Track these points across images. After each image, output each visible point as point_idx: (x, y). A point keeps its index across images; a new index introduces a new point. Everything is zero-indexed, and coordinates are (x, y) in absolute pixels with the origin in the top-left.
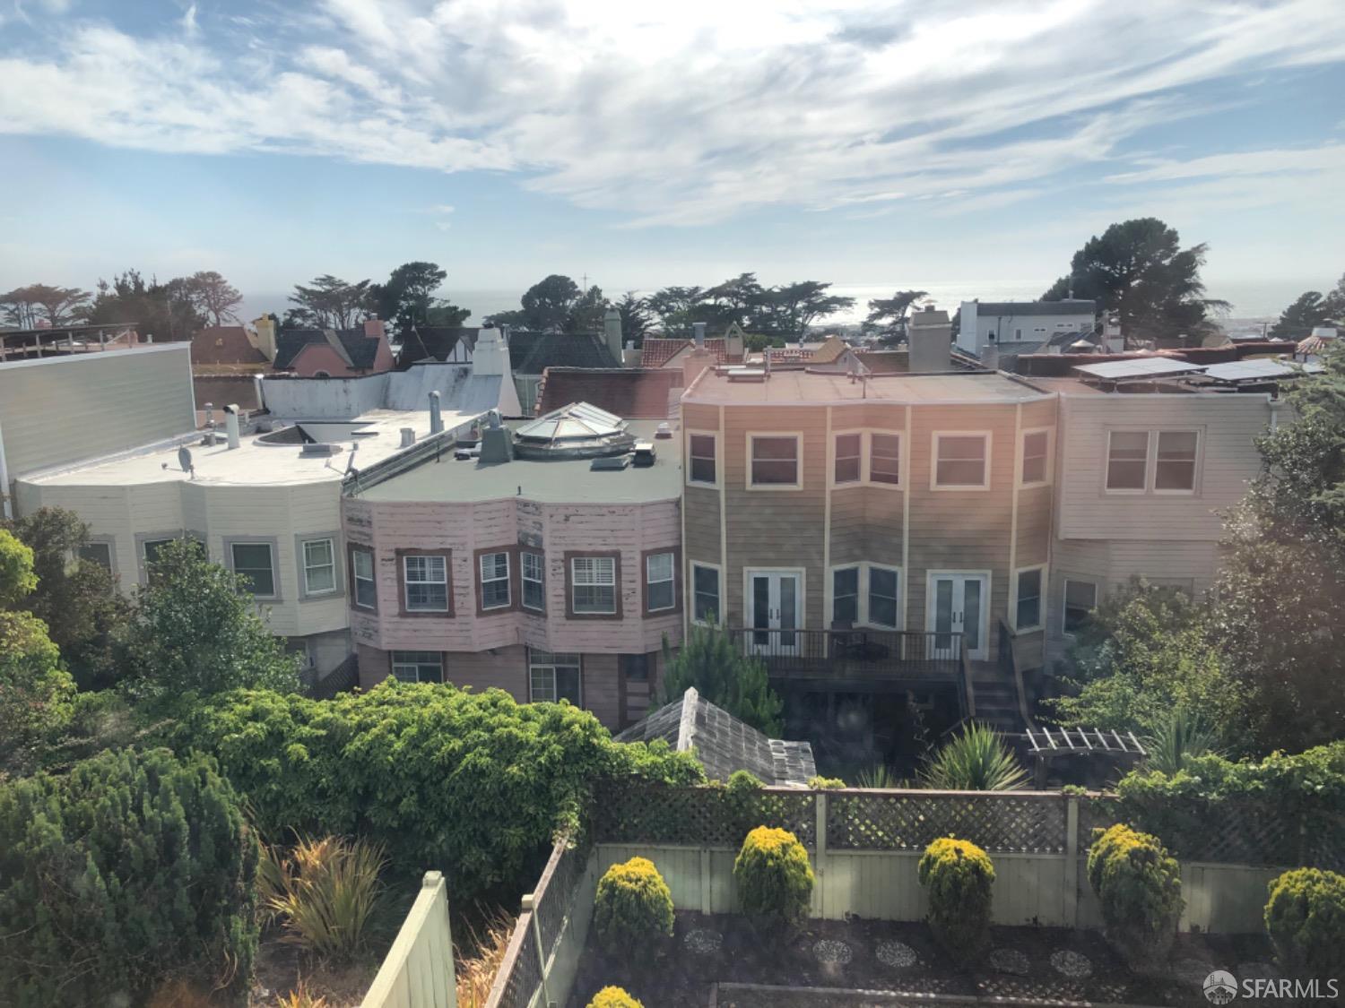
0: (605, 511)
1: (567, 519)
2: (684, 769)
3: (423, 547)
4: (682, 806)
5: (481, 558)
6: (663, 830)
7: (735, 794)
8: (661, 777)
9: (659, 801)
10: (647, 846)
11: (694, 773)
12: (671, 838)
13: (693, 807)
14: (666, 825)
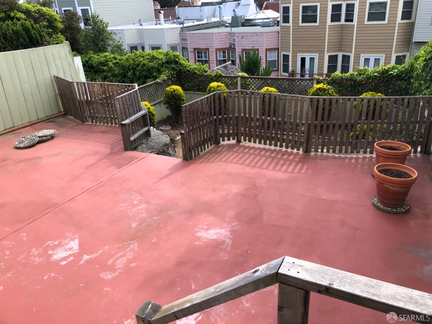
0: (254, 35)
1: (242, 38)
2: (203, 70)
3: (201, 47)
4: (202, 80)
5: (218, 51)
6: (197, 88)
7: (215, 76)
8: (195, 71)
9: (196, 79)
10: (193, 92)
11: (206, 72)
12: (199, 90)
13: (205, 81)
14: (197, 86)
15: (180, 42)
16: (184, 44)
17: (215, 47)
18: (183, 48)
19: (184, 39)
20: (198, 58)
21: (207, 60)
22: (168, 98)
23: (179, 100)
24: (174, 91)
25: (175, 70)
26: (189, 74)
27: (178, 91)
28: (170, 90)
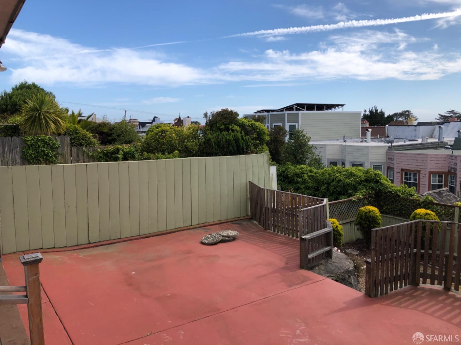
2: (409, 193)
3: (410, 169)
4: (405, 205)
5: (432, 175)
6: (398, 212)
7: (423, 202)
8: (398, 194)
9: (398, 202)
10: (393, 217)
11: (412, 195)
12: (401, 216)
13: (409, 206)
14: (399, 210)
15: (385, 161)
16: (390, 164)
17: (429, 170)
18: (389, 168)
19: (391, 159)
20: (405, 180)
21: (417, 183)
22: (361, 219)
23: (374, 222)
24: (369, 212)
25: (374, 190)
26: (390, 196)
27: (374, 213)
28: (364, 210)
